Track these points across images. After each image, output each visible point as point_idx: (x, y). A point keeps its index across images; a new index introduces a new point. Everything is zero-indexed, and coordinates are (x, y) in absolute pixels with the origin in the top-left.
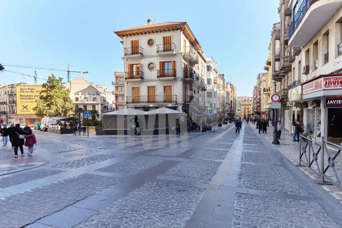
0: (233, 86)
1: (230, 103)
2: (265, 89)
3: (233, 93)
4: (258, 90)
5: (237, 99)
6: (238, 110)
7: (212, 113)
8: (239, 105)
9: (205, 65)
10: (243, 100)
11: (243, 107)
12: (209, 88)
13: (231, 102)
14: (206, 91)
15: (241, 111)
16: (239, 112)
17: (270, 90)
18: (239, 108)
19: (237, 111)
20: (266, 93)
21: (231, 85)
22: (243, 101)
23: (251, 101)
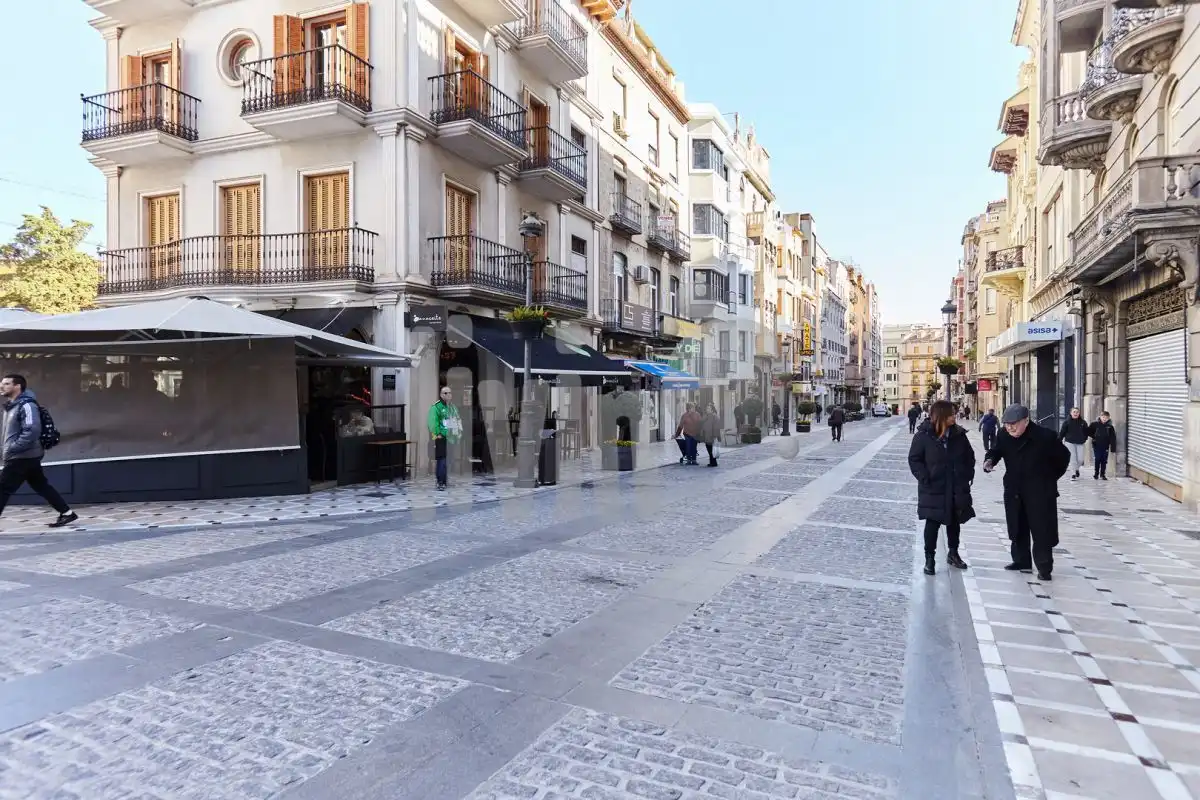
0: (860, 277)
1: (847, 344)
2: (994, 254)
3: (860, 305)
4: (967, 289)
5: (881, 334)
6: (889, 377)
7: (724, 376)
8: (893, 359)
9: (686, 135)
10: (906, 338)
11: (907, 366)
12: (700, 250)
13: (853, 343)
14: (685, 263)
15: (901, 382)
16: (892, 384)
17: (1020, 259)
18: (893, 371)
19: (881, 378)
20: (999, 278)
21: (850, 271)
22: (905, 343)
23: (940, 340)
